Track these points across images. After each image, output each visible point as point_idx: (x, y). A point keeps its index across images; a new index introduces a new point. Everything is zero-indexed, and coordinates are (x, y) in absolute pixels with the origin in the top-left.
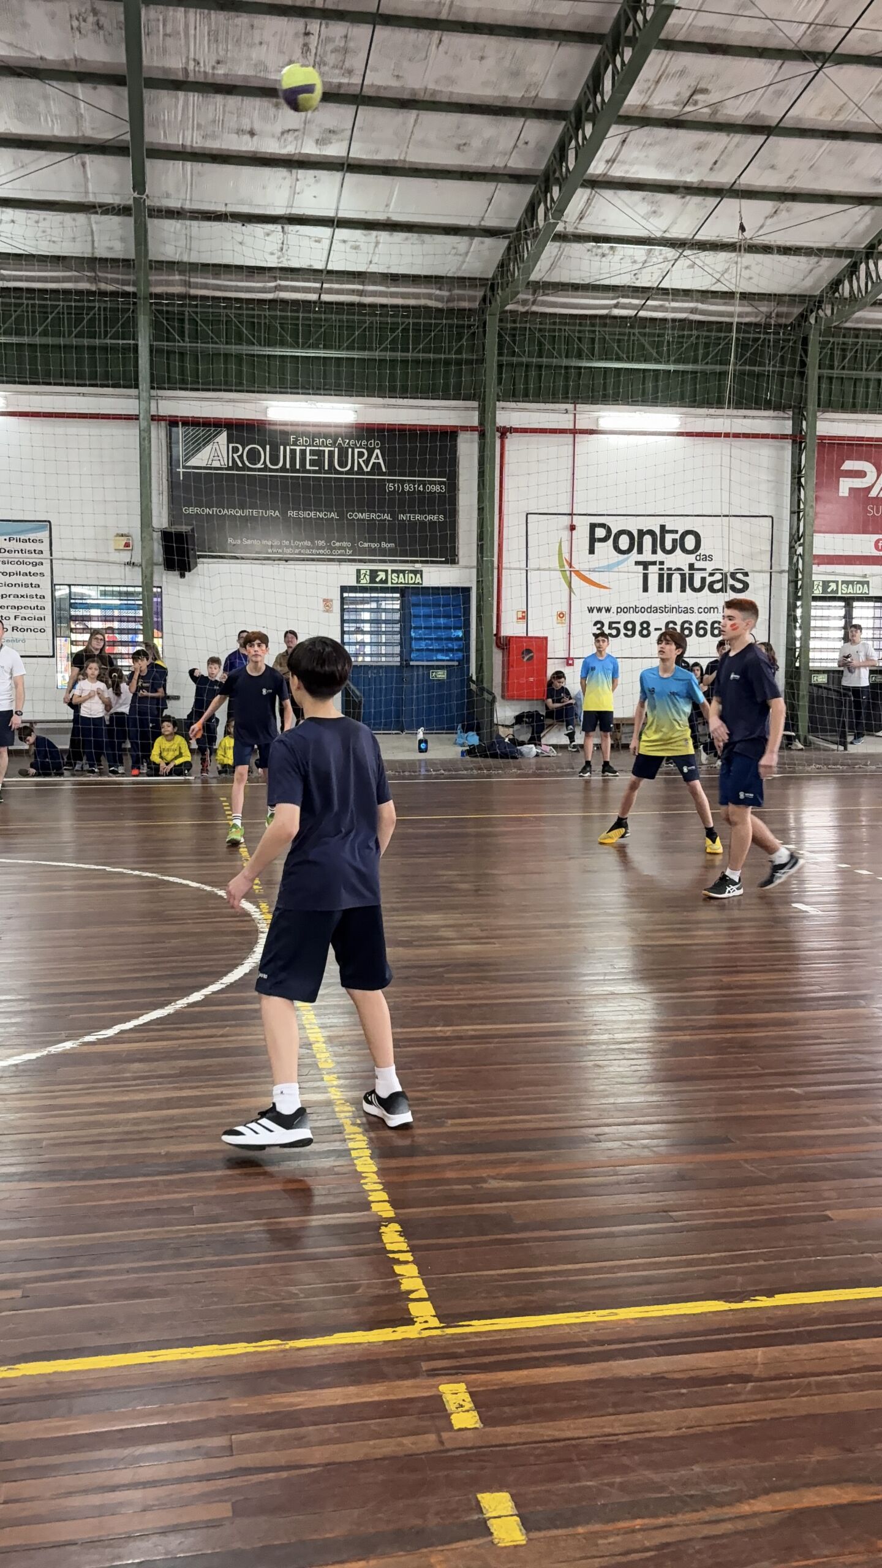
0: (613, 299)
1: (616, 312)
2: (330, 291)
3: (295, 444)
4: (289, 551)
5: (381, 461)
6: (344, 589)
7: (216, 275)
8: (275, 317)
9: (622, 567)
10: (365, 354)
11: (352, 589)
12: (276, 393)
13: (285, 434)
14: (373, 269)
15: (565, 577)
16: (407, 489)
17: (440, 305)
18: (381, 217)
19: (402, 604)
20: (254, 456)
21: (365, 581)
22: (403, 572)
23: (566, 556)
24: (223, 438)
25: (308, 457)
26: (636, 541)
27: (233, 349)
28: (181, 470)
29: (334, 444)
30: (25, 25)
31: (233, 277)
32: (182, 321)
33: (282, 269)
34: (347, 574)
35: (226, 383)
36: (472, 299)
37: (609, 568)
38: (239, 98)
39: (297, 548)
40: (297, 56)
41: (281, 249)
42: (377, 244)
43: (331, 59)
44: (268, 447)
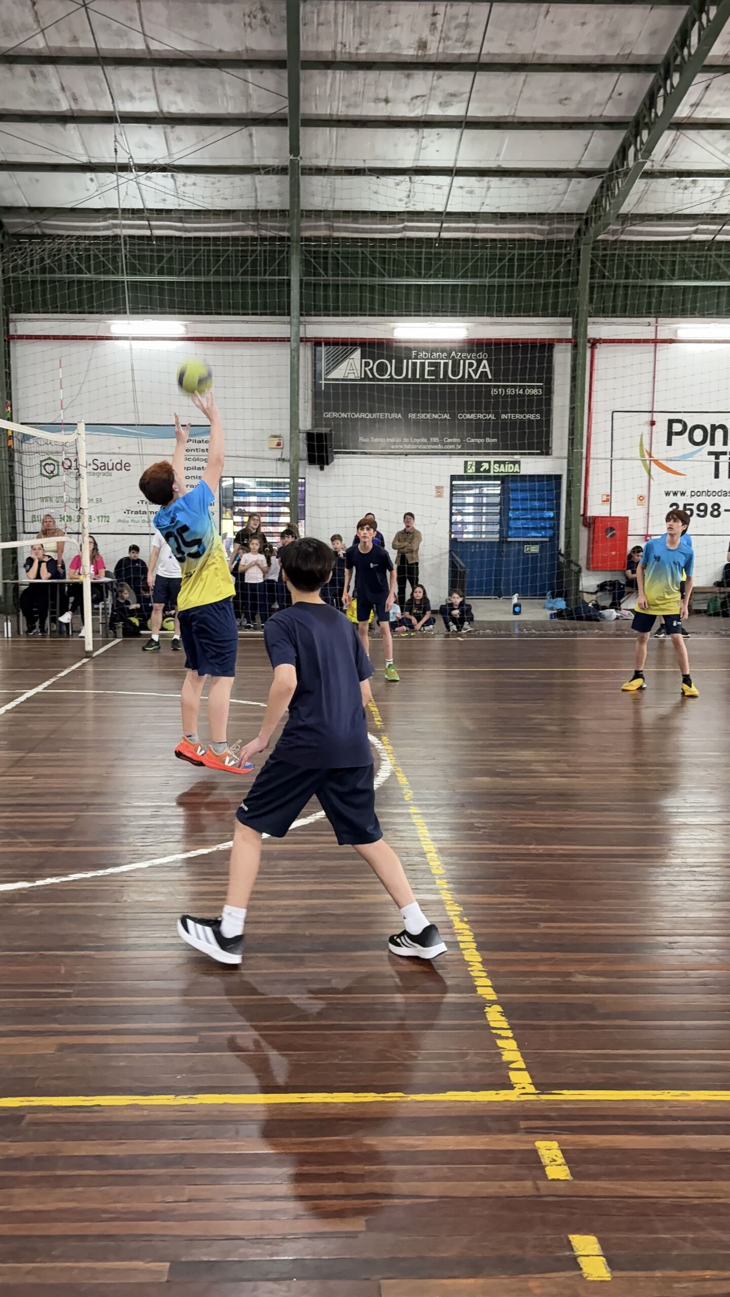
0: (693, 225)
1: (695, 237)
2: (448, 230)
3: (416, 358)
4: (409, 446)
5: (488, 370)
6: (453, 478)
7: (355, 221)
8: (402, 253)
9: (696, 457)
10: (477, 281)
11: (461, 478)
12: (401, 315)
13: (409, 349)
14: (485, 209)
15: (645, 465)
16: (509, 392)
17: (540, 237)
18: (492, 165)
19: (503, 490)
20: (382, 369)
21: (471, 471)
22: (504, 463)
23: (646, 447)
24: (357, 354)
25: (427, 369)
26: (709, 435)
27: (368, 280)
28: (323, 382)
29: (448, 357)
30: (207, 25)
31: (369, 221)
32: (326, 258)
33: (409, 212)
34: (456, 465)
35: (361, 310)
36: (569, 231)
37: (684, 457)
38: (377, 72)
39: (415, 444)
40: (426, 34)
41: (409, 196)
42: (489, 188)
43: (454, 34)
44: (394, 361)
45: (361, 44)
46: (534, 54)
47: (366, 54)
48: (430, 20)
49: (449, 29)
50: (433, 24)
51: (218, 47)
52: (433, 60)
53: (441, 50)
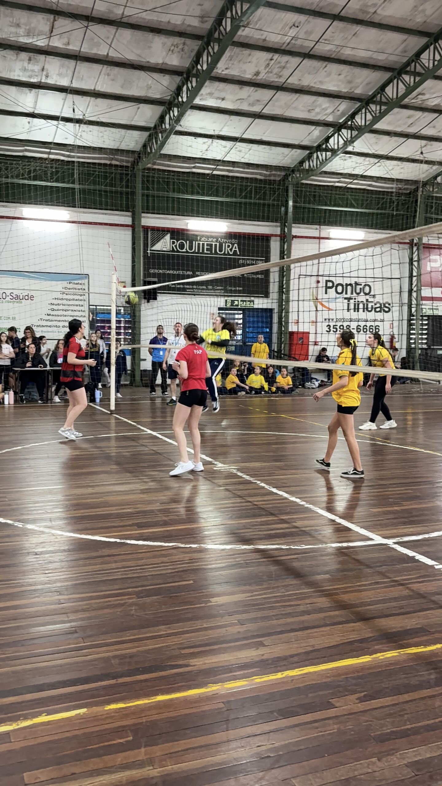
0: (338, 179)
3: (201, 241)
4: (196, 290)
5: (237, 249)
6: (220, 309)
8: (194, 181)
9: (339, 300)
11: (224, 309)
13: (197, 236)
15: (315, 304)
16: (248, 262)
18: (259, 138)
19: (244, 316)
20: (182, 246)
21: (229, 305)
22: (246, 301)
23: (315, 294)
24: (168, 237)
25: (206, 247)
26: (345, 289)
27: (176, 195)
28: (149, 252)
29: (217, 241)
31: (177, 161)
33: (200, 159)
34: (221, 302)
36: (279, 175)
37: (334, 301)
38: (226, 84)
39: (199, 289)
40: (262, 69)
41: (207, 150)
42: (250, 149)
43: (275, 71)
44: (188, 242)
45: (226, 69)
46: (308, 86)
47: (225, 74)
48: (267, 62)
49: (275, 68)
50: (268, 64)
51: (148, 60)
52: (257, 82)
53: (264, 78)
